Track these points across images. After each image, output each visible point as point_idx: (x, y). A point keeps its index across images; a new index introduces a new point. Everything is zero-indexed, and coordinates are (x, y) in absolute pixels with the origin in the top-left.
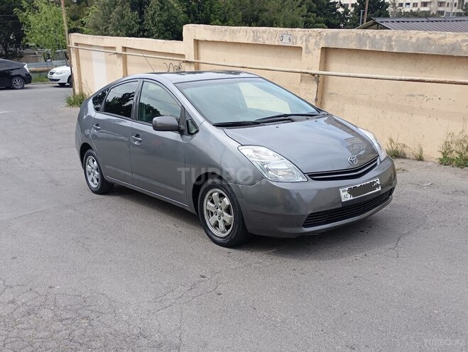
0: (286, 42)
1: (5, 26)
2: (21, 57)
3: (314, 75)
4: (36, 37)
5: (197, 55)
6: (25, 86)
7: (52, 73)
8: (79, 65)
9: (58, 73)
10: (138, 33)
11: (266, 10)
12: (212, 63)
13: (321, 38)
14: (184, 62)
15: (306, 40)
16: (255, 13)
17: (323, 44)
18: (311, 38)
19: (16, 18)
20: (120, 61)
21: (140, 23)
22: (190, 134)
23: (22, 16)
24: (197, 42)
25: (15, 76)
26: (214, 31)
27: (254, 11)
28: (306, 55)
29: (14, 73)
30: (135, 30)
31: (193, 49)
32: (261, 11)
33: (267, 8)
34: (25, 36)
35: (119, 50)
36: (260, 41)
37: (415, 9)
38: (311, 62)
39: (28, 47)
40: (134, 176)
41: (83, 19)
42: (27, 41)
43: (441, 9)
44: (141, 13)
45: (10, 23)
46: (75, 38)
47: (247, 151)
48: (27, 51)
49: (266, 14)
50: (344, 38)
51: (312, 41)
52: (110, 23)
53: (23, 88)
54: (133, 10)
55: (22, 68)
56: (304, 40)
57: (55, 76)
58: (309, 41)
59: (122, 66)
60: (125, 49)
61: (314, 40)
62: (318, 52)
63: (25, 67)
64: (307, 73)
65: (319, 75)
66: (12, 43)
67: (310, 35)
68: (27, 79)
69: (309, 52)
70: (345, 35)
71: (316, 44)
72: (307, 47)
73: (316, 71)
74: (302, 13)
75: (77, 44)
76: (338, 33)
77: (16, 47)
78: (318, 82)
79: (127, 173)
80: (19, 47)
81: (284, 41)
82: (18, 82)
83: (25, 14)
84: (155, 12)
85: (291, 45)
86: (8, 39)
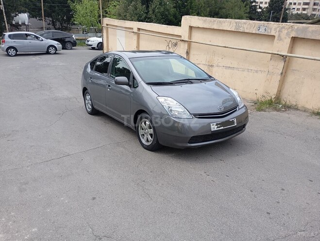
0: (262, 31)
1: (62, 11)
2: (70, 30)
3: (283, 56)
4: (80, 18)
5: (190, 36)
6: (73, 48)
7: (88, 41)
8: (108, 37)
9: (91, 41)
10: (145, 19)
11: (224, 8)
12: (201, 42)
13: (292, 30)
14: (181, 40)
15: (279, 31)
16: (217, 10)
17: (293, 34)
18: (283, 30)
19: (69, 7)
20: (135, 37)
21: (146, 13)
22: (134, 87)
23: (72, 5)
24: (191, 28)
25: (67, 42)
26: (205, 21)
27: (216, 8)
28: (278, 41)
29: (67, 40)
30: (143, 17)
31: (188, 32)
32: (220, 8)
33: (225, 7)
34: (73, 17)
35: (135, 30)
36: (241, 30)
37: (299, 12)
38: (282, 47)
39: (74, 24)
40: (107, 107)
41: (107, 9)
42: (74, 21)
43: (314, 13)
44: (148, 7)
45: (65, 10)
46: (106, 21)
47: (161, 99)
48: (73, 27)
49: (224, 10)
50: (313, 31)
51: (285, 32)
52: (128, 12)
53: (71, 49)
54: (143, 4)
55: (71, 37)
56: (278, 30)
57: (90, 43)
58: (282, 32)
59: (136, 40)
60: (139, 29)
61: (286, 31)
62: (289, 40)
63: (73, 36)
64: (277, 54)
65: (286, 56)
66: (65, 21)
67: (283, 27)
68: (74, 44)
69: (280, 39)
70: (314, 29)
71: (288, 34)
72: (279, 36)
73: (285, 53)
74: (246, 11)
75: (107, 25)
76: (308, 27)
77: (67, 24)
78: (285, 62)
79: (104, 106)
80: (69, 24)
81: (260, 30)
82: (69, 45)
83: (74, 4)
84: (156, 6)
85: (266, 33)
86: (63, 19)
